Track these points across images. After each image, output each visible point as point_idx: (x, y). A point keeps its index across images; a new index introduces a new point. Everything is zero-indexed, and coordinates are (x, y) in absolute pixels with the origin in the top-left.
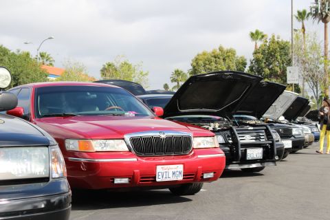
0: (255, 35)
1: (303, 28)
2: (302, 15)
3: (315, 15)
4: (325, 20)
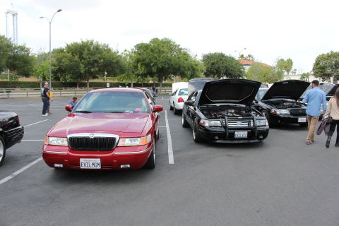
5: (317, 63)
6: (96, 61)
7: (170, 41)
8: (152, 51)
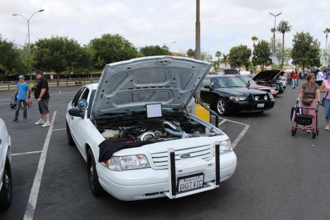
0: (254, 39)
1: (274, 36)
2: (273, 30)
3: (279, 30)
4: (283, 32)
5: (231, 54)
6: (73, 56)
7: (120, 38)
8: (110, 46)
